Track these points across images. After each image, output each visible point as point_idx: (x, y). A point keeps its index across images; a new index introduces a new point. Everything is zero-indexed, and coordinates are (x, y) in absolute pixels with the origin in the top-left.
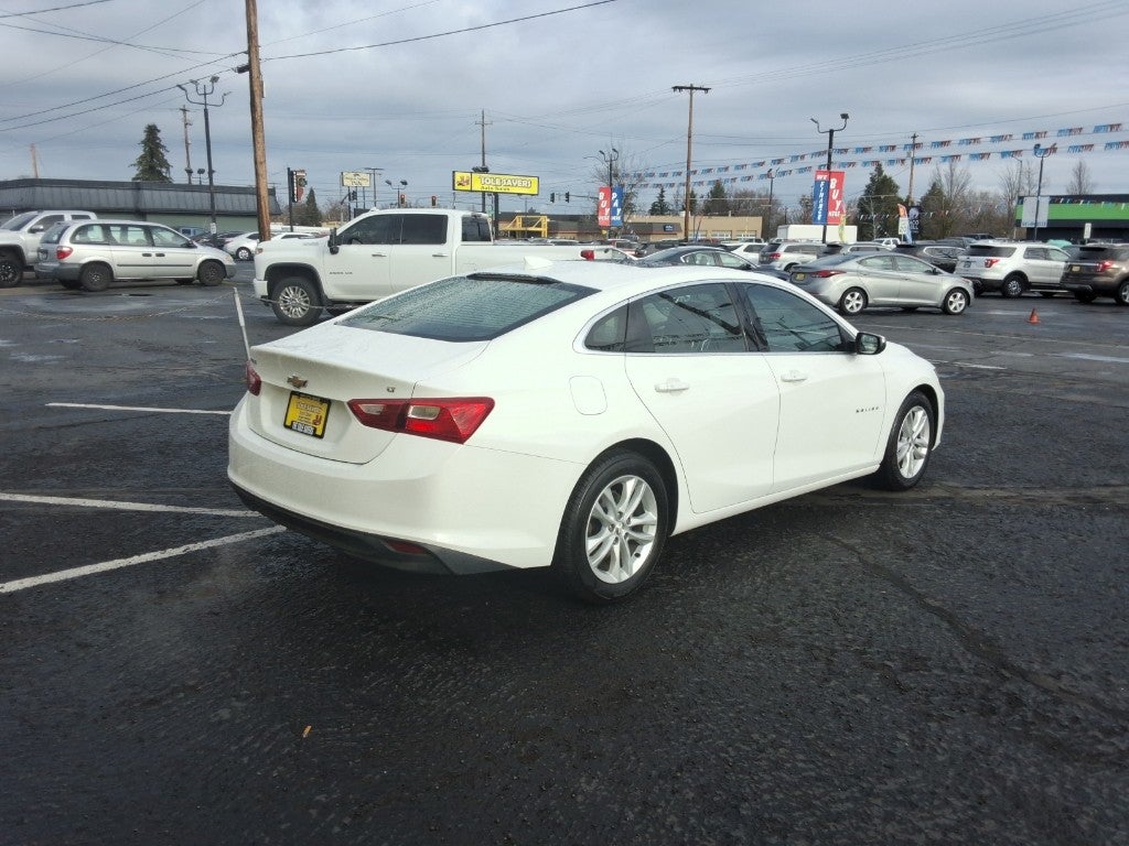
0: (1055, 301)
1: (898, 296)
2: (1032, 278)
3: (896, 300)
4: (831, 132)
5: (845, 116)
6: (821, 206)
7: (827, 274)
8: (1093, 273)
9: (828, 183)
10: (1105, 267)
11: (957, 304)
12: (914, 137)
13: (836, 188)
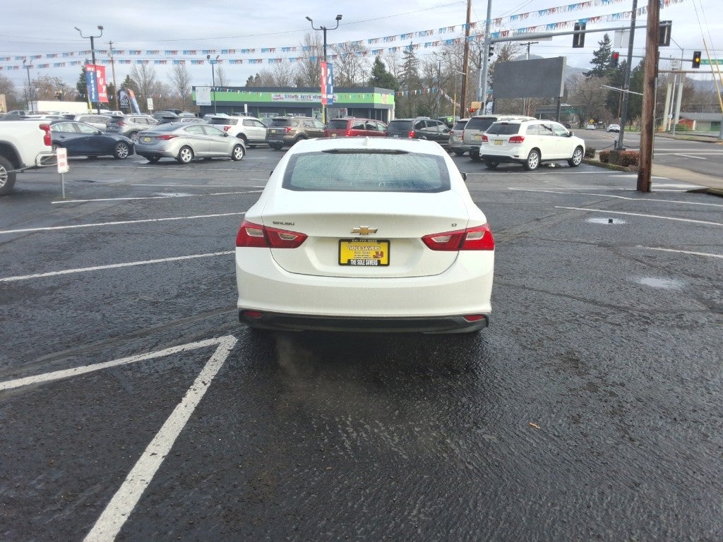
0: (258, 150)
1: (209, 150)
2: (249, 137)
3: (208, 153)
4: (92, 38)
5: (101, 28)
6: (93, 89)
7: (167, 138)
8: (283, 133)
9: (95, 74)
10: (289, 129)
11: (239, 154)
12: (111, 43)
13: (101, 77)
